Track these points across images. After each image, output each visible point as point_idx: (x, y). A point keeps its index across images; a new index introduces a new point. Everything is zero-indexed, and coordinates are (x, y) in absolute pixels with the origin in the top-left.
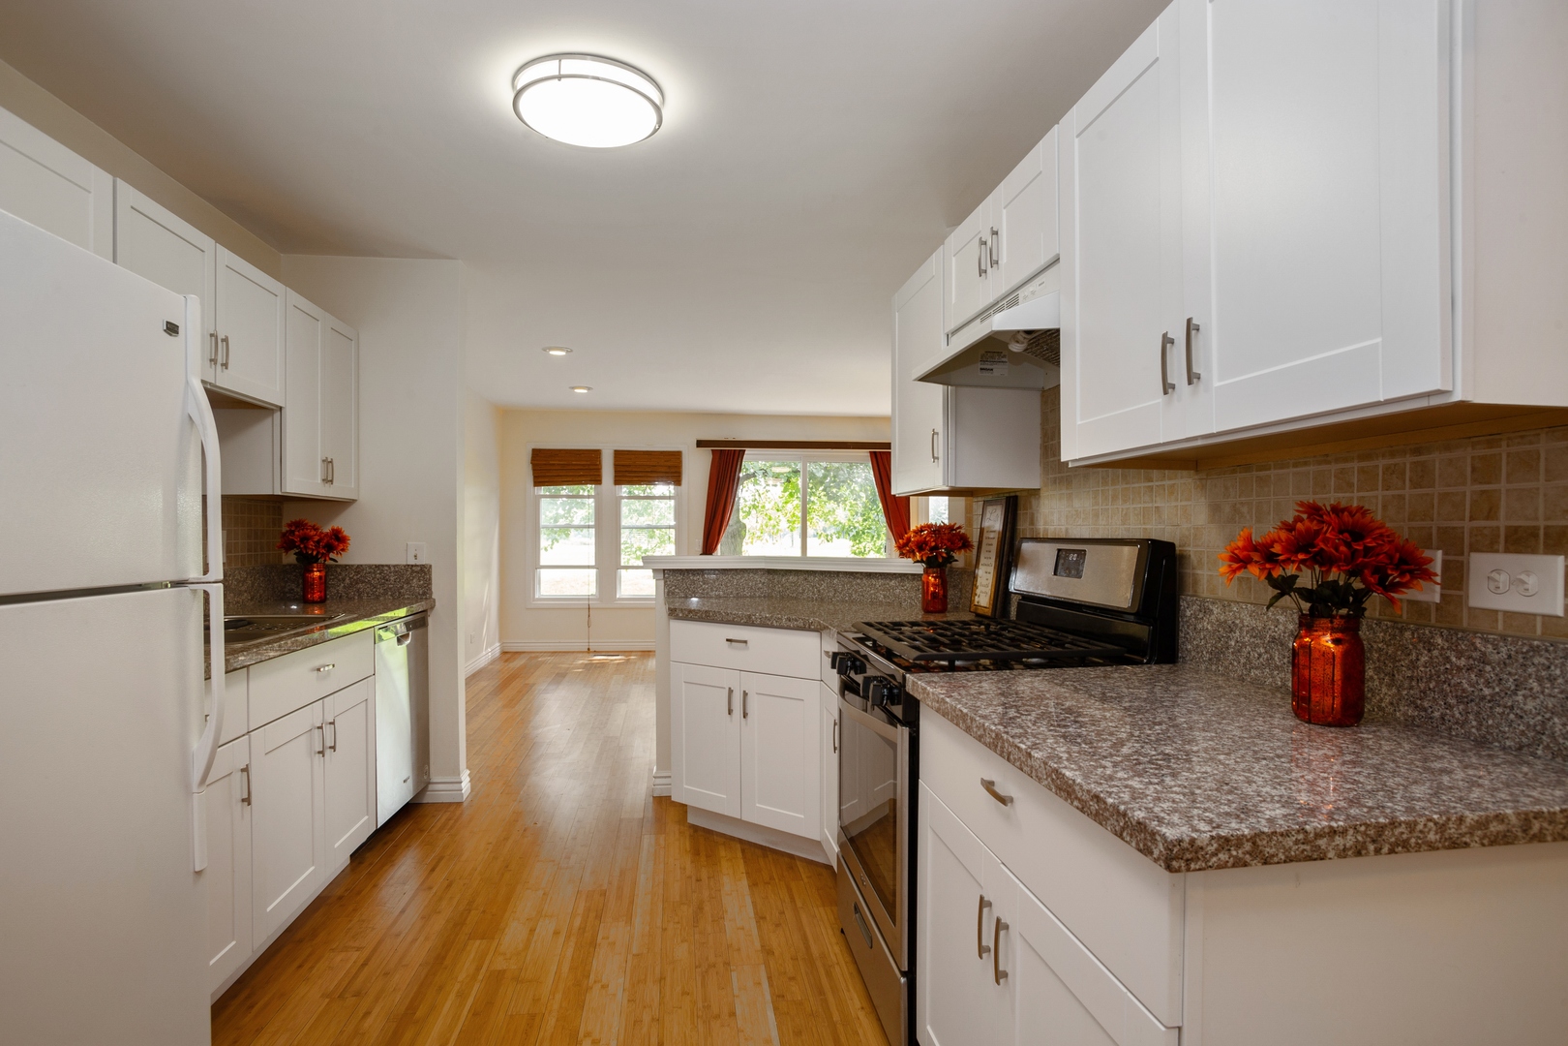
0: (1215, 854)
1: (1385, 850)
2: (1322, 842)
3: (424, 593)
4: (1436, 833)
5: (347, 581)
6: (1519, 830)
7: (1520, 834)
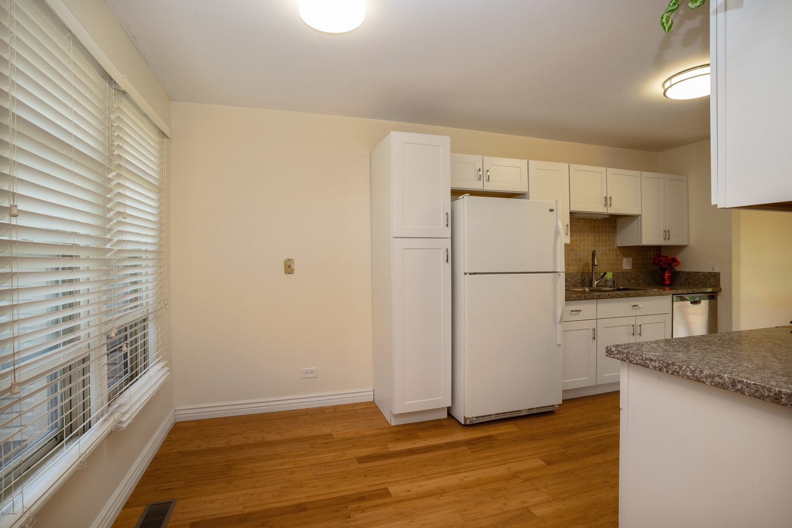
0: (616, 354)
1: (670, 372)
2: (648, 362)
3: (716, 285)
4: (690, 373)
5: (684, 278)
6: (730, 385)
7: (730, 386)
